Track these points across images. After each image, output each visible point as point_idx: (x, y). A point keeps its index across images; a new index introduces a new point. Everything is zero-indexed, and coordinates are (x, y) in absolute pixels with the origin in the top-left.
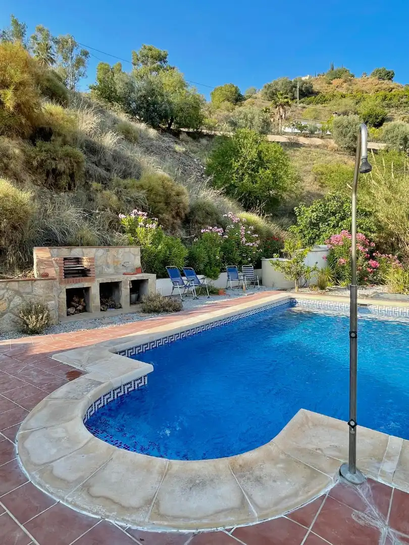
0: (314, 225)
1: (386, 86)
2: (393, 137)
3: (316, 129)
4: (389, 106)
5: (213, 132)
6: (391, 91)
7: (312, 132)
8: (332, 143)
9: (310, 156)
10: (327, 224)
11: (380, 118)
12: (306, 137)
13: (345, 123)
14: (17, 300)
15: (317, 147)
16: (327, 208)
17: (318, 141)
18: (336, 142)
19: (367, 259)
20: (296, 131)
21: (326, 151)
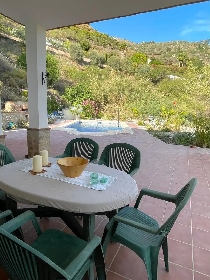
0: (73, 96)
1: (87, 27)
2: (93, 58)
3: (60, 45)
4: (89, 38)
5: (7, 36)
6: (89, 30)
7: (59, 47)
8: (69, 55)
9: (60, 60)
10: (78, 96)
11: (88, 46)
12: (56, 49)
13: (75, 47)
14: (16, 118)
15: (62, 55)
16: (78, 90)
17: (63, 53)
18: (70, 55)
19: (95, 110)
20: (50, 44)
21: (66, 59)
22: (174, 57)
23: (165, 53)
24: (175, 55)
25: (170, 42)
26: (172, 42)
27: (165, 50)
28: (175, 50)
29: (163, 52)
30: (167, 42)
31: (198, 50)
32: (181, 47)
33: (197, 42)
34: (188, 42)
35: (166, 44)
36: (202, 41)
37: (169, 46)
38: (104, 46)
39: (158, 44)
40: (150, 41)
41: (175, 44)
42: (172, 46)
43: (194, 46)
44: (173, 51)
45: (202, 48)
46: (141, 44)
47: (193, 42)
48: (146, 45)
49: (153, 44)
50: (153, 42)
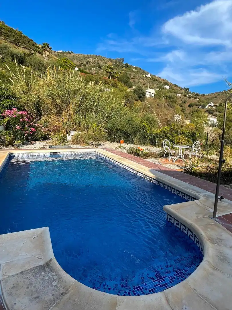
22: (95, 71)
23: (85, 65)
24: (95, 68)
25: (89, 55)
26: (90, 55)
27: (85, 63)
28: (95, 64)
29: (83, 64)
30: (86, 55)
31: (115, 66)
32: (99, 62)
33: (114, 59)
34: (105, 58)
35: (85, 56)
36: (118, 59)
37: (89, 59)
38: (17, 44)
39: (78, 55)
40: (69, 51)
41: (94, 58)
42: (91, 59)
43: (111, 62)
44: (93, 65)
45: (118, 65)
46: (59, 52)
47: (110, 58)
48: (65, 54)
49: (72, 54)
50: (72, 53)
